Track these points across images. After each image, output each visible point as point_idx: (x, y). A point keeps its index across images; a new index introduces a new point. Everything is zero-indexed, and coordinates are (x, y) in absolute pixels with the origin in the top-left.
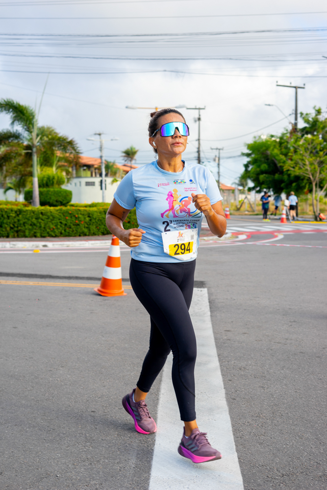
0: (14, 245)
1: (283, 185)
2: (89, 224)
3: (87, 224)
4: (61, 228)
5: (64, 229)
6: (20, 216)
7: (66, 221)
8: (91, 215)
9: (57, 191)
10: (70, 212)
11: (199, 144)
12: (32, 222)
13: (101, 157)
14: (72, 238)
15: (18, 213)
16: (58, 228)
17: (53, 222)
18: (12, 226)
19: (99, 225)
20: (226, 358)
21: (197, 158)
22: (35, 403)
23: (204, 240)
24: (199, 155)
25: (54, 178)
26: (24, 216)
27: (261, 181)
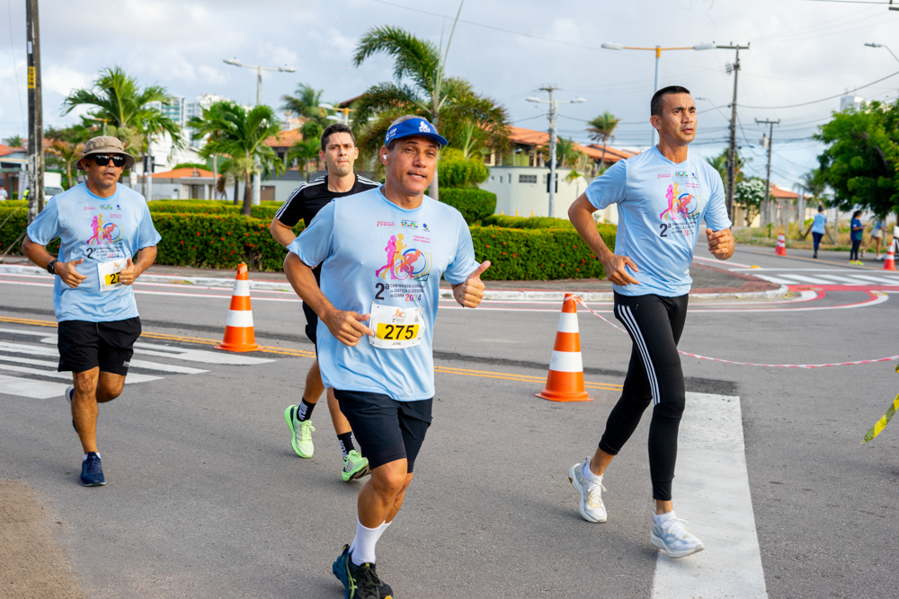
1: (892, 198)
2: (525, 258)
3: (523, 259)
7: (486, 252)
8: (530, 243)
9: (470, 194)
10: (493, 236)
11: (734, 112)
13: (551, 131)
14: (494, 282)
19: (545, 261)
20: (773, 536)
21: (728, 139)
22: (439, 590)
23: (737, 298)
24: (733, 133)
25: (465, 170)
27: (850, 189)
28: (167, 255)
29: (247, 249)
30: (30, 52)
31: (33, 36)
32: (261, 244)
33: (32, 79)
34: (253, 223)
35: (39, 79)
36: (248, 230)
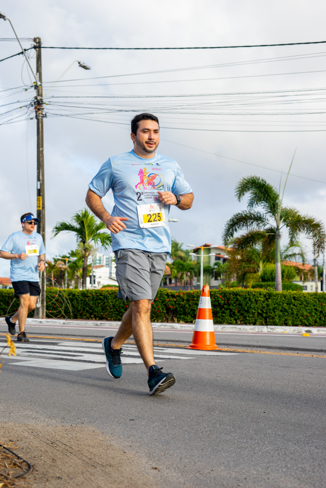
0: (272, 329)
4: (316, 316)
5: (319, 317)
6: (270, 300)
12: (282, 307)
13: (315, 260)
15: (268, 297)
16: (312, 316)
17: (307, 308)
18: (260, 311)
26: (274, 301)
28: (117, 314)
29: (168, 309)
30: (39, 188)
31: (41, 178)
32: (177, 306)
33: (40, 204)
34: (171, 293)
35: (43, 204)
36: (168, 298)
